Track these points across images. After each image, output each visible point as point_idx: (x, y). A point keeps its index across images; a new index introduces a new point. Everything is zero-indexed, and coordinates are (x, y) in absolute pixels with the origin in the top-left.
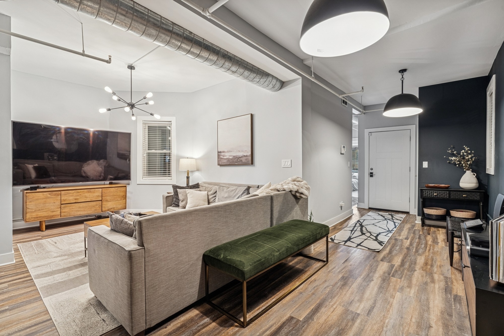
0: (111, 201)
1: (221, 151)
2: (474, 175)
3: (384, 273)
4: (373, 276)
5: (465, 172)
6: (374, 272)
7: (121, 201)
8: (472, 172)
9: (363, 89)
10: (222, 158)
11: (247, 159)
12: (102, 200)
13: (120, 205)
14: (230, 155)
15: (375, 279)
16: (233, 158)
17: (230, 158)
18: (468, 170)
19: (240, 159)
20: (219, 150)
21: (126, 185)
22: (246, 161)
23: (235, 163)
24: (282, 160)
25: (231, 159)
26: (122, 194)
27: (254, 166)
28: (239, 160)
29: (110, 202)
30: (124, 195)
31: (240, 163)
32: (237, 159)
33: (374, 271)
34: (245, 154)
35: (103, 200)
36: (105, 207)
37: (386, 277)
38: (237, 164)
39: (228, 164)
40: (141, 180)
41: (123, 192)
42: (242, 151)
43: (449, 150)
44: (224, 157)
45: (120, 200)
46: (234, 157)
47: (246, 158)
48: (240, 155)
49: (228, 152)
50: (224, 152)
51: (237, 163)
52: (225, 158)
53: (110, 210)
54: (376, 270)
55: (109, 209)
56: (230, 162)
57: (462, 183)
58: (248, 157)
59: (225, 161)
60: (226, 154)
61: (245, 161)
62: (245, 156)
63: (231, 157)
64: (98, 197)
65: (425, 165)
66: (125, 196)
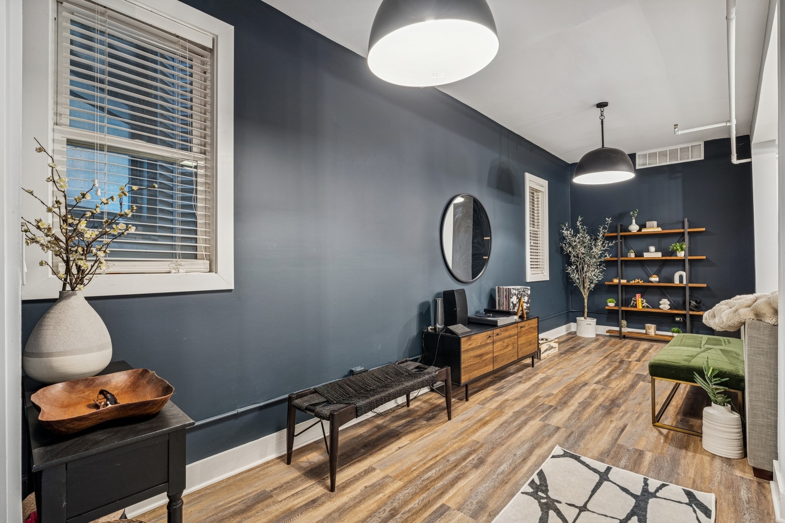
3: (561, 410)
4: (579, 407)
6: (576, 411)
15: (576, 404)
33: (576, 413)
37: (561, 406)
54: (573, 413)
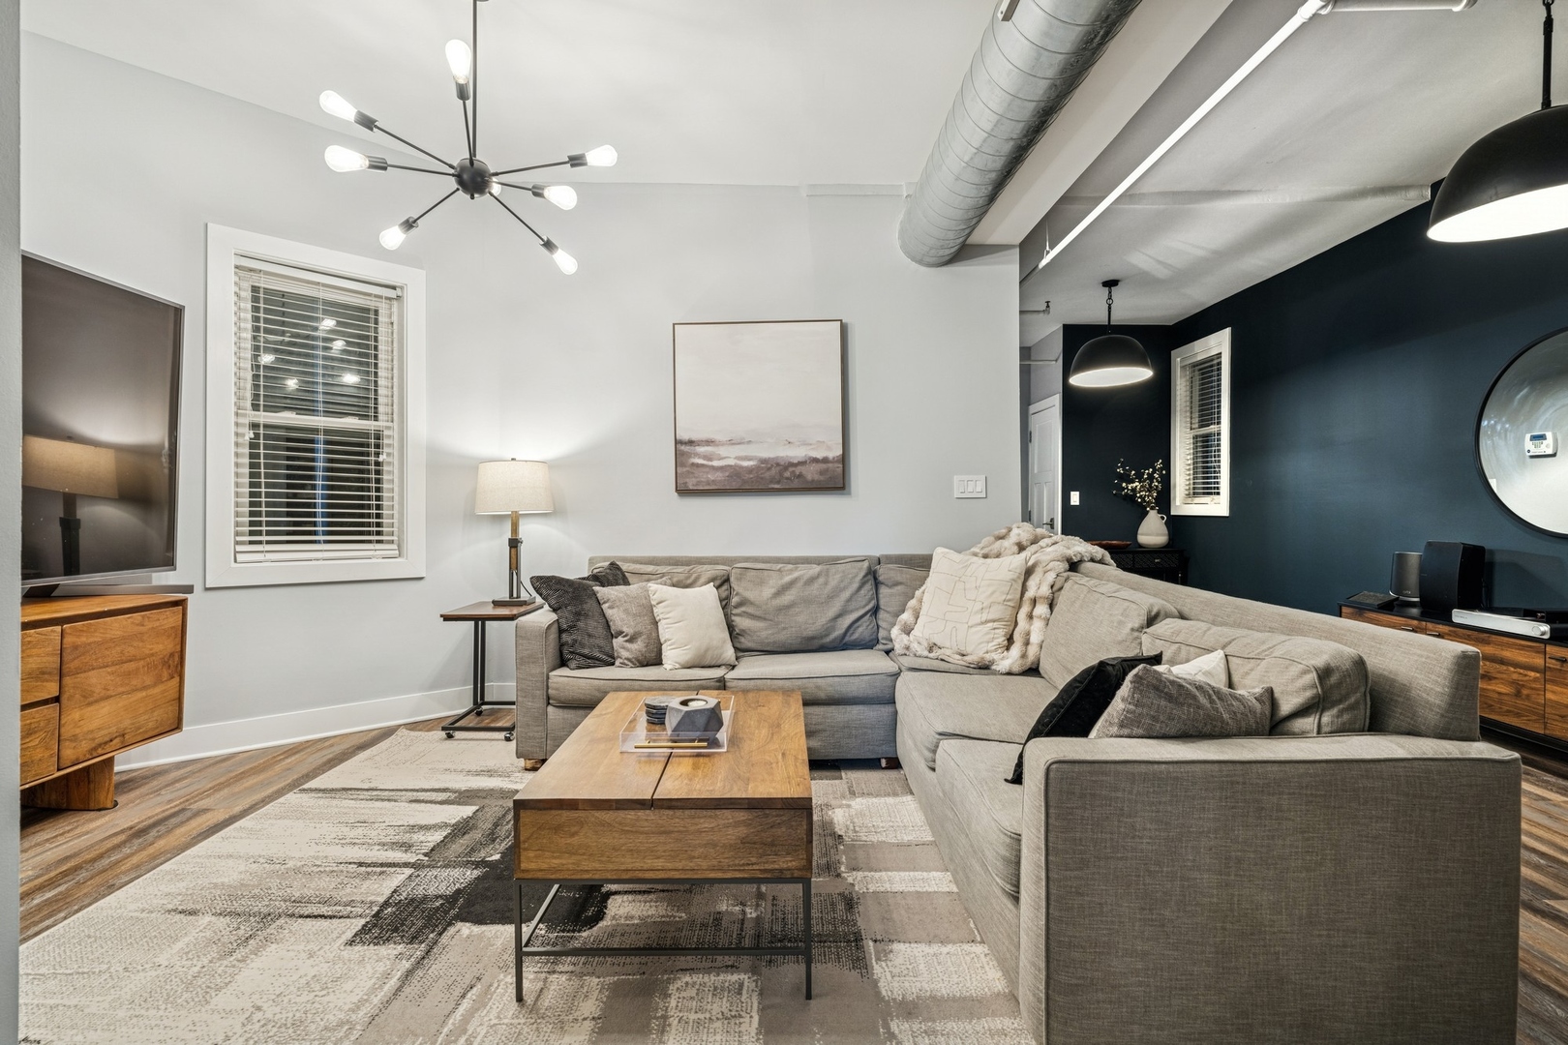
0: (108, 697)
1: (693, 439)
2: (1163, 518)
5: (1148, 512)
7: (157, 690)
8: (1158, 513)
9: (1048, 306)
10: (703, 465)
11: (827, 470)
12: (57, 699)
13: (153, 710)
14: (743, 454)
16: (757, 468)
17: (741, 467)
18: (1152, 509)
19: (791, 469)
20: (683, 435)
21: (181, 596)
22: (822, 478)
23: (771, 482)
24: (956, 478)
25: (750, 470)
26: (165, 646)
27: (849, 494)
28: (787, 474)
29: (102, 704)
30: (172, 655)
31: (796, 484)
32: (778, 468)
34: (819, 455)
35: (64, 699)
36: (74, 738)
38: (776, 486)
39: (734, 485)
40: (234, 565)
41: (169, 637)
42: (805, 444)
43: (1119, 468)
44: (710, 460)
45: (155, 685)
46: (764, 461)
47: (824, 466)
48: (791, 458)
49: (731, 443)
50: (709, 442)
51: (778, 482)
52: (715, 463)
53: (100, 751)
55: (95, 749)
56: (745, 482)
57: (1142, 534)
58: (830, 465)
59: (719, 476)
60: (722, 451)
61: (817, 477)
62: (815, 460)
63: (746, 464)
64: (37, 679)
65: (1075, 498)
66: (177, 659)
